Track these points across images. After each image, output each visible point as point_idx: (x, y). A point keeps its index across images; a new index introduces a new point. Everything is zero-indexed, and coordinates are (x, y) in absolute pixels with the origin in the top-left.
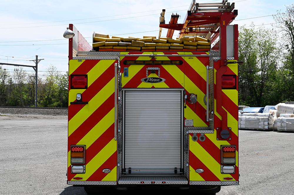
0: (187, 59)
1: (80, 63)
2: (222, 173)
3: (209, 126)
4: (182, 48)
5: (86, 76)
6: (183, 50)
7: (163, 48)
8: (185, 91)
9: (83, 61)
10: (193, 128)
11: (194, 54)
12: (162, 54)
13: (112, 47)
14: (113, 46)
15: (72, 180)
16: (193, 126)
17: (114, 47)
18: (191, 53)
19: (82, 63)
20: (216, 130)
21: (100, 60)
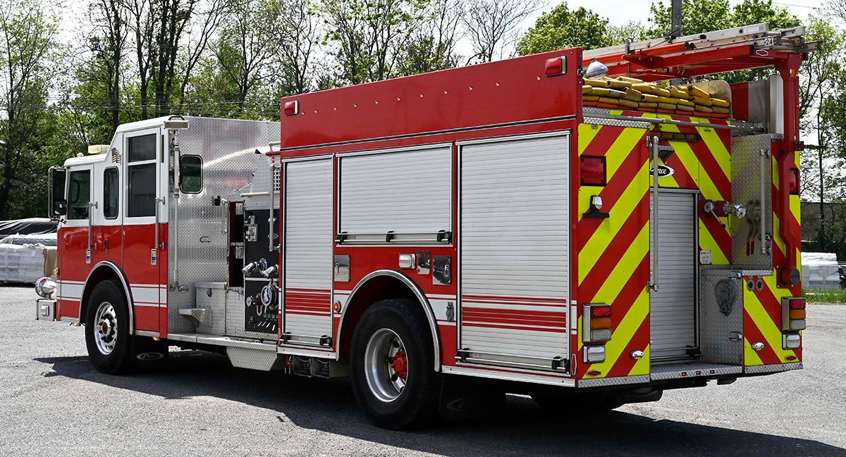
0: (701, 131)
1: (595, 132)
2: (783, 349)
3: (731, 263)
4: (693, 109)
5: (604, 160)
6: (695, 113)
7: (668, 106)
8: (700, 194)
9: (600, 127)
10: (711, 266)
11: (712, 122)
12: (668, 117)
13: (597, 98)
14: (600, 96)
15: (585, 377)
16: (711, 264)
17: (601, 99)
18: (706, 121)
19: (598, 130)
20: (776, 269)
21: (625, 127)
